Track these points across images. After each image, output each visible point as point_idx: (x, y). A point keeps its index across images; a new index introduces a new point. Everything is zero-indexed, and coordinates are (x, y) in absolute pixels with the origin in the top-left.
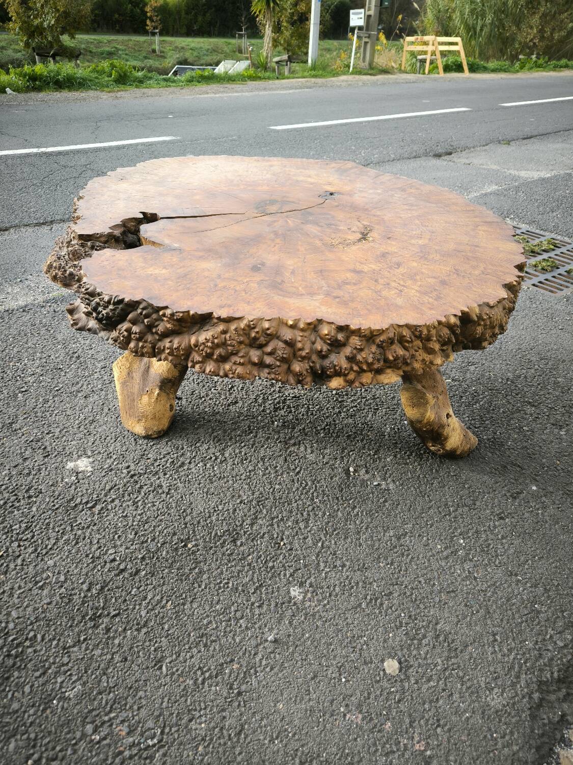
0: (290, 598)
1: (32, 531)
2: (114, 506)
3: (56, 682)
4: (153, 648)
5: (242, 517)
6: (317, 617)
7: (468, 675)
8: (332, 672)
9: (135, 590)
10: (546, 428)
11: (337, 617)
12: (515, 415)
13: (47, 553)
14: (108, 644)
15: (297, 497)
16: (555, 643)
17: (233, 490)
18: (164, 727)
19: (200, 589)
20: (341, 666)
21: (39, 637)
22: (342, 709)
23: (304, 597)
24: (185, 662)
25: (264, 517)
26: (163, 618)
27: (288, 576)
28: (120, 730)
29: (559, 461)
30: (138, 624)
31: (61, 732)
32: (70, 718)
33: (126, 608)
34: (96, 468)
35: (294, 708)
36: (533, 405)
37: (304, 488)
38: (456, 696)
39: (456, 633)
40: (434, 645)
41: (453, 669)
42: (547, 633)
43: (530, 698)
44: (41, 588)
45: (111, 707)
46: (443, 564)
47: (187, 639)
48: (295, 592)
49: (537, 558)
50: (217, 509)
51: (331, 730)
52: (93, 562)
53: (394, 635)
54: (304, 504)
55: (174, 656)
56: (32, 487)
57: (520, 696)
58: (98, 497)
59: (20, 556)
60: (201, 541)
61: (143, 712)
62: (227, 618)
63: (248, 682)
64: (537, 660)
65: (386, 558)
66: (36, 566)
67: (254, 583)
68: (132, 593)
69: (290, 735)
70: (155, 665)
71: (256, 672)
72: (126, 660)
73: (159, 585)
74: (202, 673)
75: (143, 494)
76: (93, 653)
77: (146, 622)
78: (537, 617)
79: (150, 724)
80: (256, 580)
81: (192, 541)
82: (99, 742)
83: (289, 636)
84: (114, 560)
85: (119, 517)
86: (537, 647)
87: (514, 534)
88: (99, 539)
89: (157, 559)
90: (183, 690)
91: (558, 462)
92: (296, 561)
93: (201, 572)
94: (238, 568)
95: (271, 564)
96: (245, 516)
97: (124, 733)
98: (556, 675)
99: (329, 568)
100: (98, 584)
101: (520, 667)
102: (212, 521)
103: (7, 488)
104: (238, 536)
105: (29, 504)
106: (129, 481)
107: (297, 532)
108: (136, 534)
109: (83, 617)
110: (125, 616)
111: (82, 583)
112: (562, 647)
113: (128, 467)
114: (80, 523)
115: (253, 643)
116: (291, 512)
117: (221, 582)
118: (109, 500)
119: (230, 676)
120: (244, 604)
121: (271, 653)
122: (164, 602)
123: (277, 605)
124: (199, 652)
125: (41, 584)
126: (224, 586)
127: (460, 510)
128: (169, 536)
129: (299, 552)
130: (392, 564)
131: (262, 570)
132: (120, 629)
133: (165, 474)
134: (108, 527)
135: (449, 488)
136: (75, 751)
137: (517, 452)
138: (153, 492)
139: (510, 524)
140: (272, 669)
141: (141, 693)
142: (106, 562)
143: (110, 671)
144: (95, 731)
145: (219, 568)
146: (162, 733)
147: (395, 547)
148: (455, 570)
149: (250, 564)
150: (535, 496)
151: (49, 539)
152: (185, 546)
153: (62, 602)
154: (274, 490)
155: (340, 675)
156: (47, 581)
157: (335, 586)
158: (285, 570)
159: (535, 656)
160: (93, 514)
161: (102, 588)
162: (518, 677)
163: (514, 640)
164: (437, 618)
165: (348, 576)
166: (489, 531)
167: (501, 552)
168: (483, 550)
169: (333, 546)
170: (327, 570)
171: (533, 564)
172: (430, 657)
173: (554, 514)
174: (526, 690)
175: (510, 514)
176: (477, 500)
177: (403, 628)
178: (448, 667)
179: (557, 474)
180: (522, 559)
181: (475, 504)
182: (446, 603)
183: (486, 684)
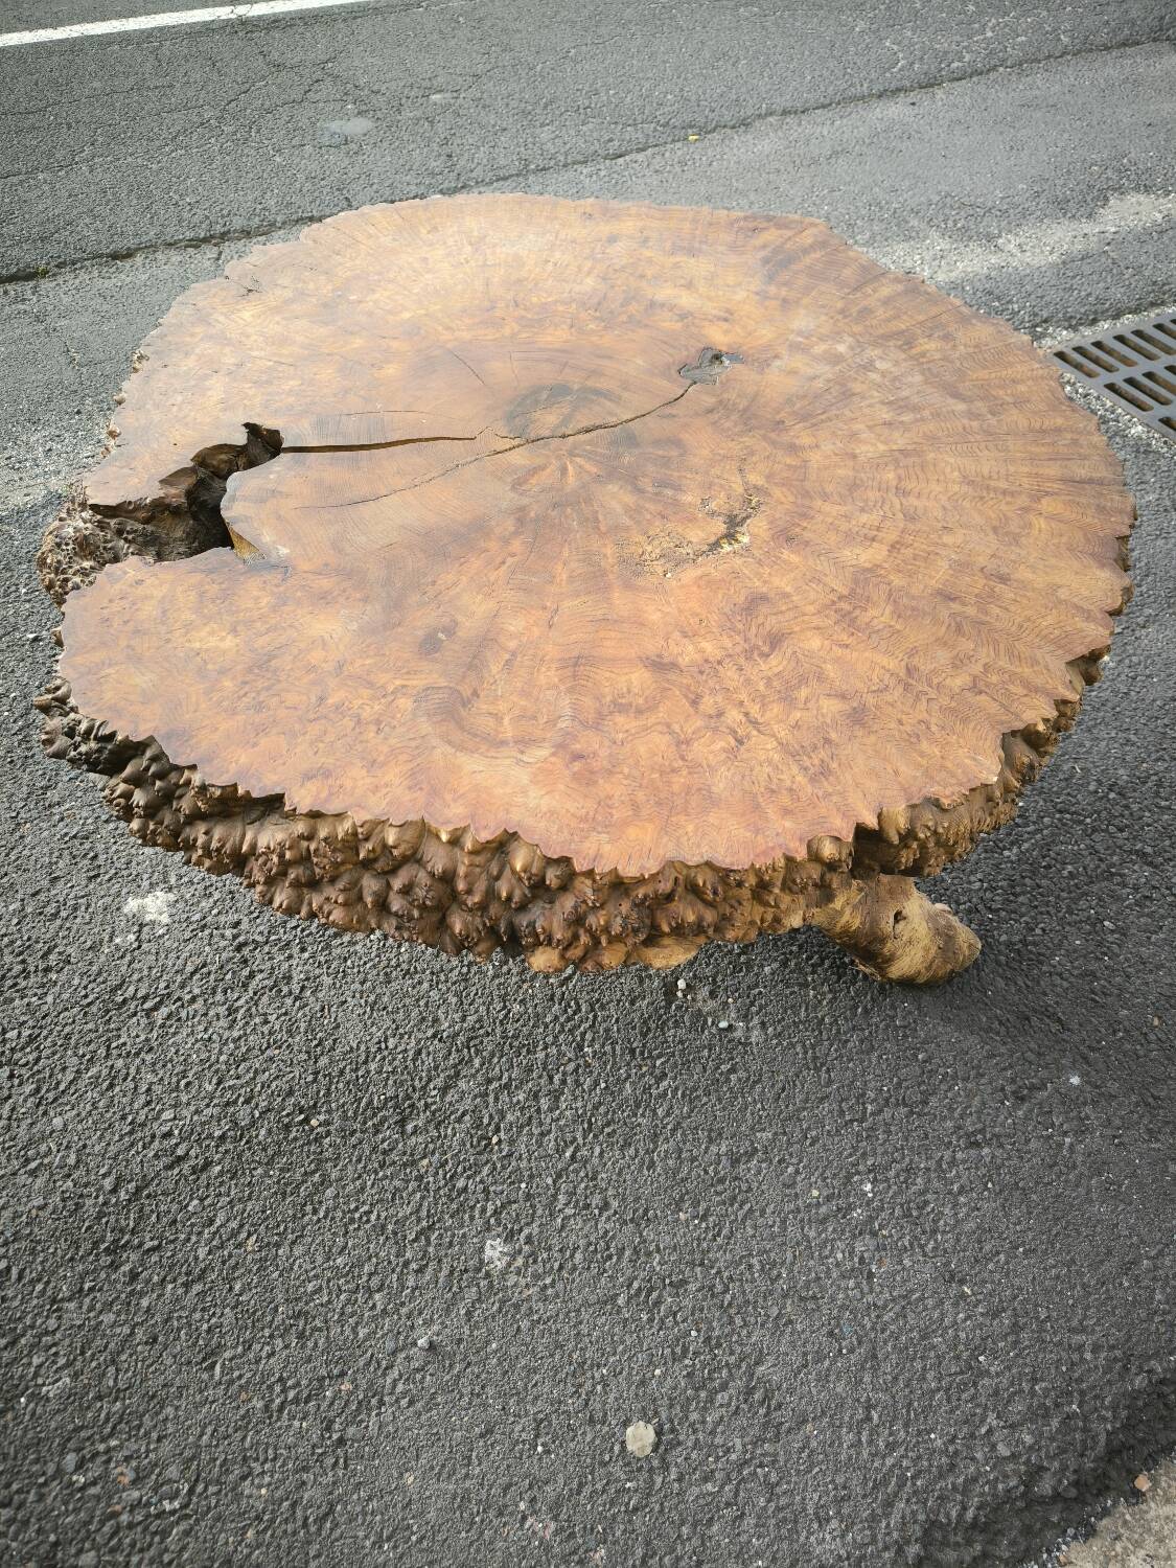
0: (481, 1261)
1: (37, 1048)
2: (191, 1013)
3: (30, 1364)
4: (205, 1326)
5: (429, 1071)
6: (523, 1309)
7: (788, 1483)
8: (522, 1429)
9: (196, 1202)
10: (1161, 927)
11: (561, 1316)
12: (1095, 888)
13: (55, 1100)
14: (129, 1304)
15: (550, 1039)
16: (993, 1447)
17: (427, 1005)
18: (197, 1480)
19: (315, 1218)
20: (542, 1421)
21: (14, 1272)
22: (522, 1506)
23: (509, 1265)
24: (258, 1362)
25: (474, 1076)
26: (235, 1267)
27: (488, 1214)
28: (122, 1474)
29: (1160, 1018)
30: (188, 1274)
31: (25, 1458)
32: (43, 1435)
33: (172, 1238)
34: (177, 918)
35: (433, 1485)
36: (1150, 864)
37: (569, 1019)
38: (750, 1521)
39: (791, 1391)
40: (738, 1408)
41: (761, 1466)
42: (983, 1421)
43: (900, 1551)
44: (33, 1173)
45: (114, 1428)
46: (812, 1234)
47: (269, 1318)
48: (495, 1251)
49: (1021, 1250)
50: (383, 1046)
51: (491, 1543)
52: (131, 1133)
53: (664, 1375)
54: (561, 1054)
55: (240, 1349)
56: (55, 946)
57: (880, 1545)
58: (167, 987)
59: (9, 1097)
60: (336, 1116)
61: (166, 1447)
62: (352, 1286)
63: (362, 1421)
64: (941, 1476)
65: (696, 1204)
66: (32, 1124)
67: (419, 1220)
68: (190, 1208)
69: (414, 1538)
70: (204, 1359)
71: (381, 1403)
72: (155, 1340)
73: (240, 1200)
74: (284, 1391)
75: (251, 993)
76: (101, 1318)
77: (204, 1271)
78: (975, 1384)
79: (173, 1472)
80: (424, 1213)
81: (319, 1114)
82: (83, 1488)
83: (460, 1341)
84: (168, 1135)
85: (197, 1041)
86: (951, 1449)
87: (990, 1185)
88: (151, 1084)
89: (247, 1142)
90: (243, 1418)
91: (1156, 1022)
92: (513, 1183)
93: (325, 1182)
94: (397, 1183)
95: (460, 1184)
96: (436, 1068)
97: (126, 1480)
98: (970, 1514)
99: (575, 1207)
100: (132, 1180)
101: (901, 1486)
102: (368, 1072)
103: (12, 942)
104: (411, 1112)
105: (43, 986)
106: (233, 958)
107: (530, 1118)
108: (218, 1084)
109: (96, 1244)
110: (169, 1254)
111: (104, 1176)
112: (1004, 1458)
113: (237, 924)
114: (124, 1044)
115: (390, 1345)
116: (530, 1070)
117: (357, 1209)
118: (188, 997)
119: (332, 1404)
120: (390, 1262)
121: (417, 1370)
122: (244, 1235)
123: (452, 1273)
124: (287, 1347)
125: (33, 1165)
126: (361, 1218)
127: (887, 1114)
128: (279, 1096)
129: (524, 1164)
130: (704, 1218)
131: (442, 1192)
132: (156, 1279)
133: (303, 950)
134: (171, 1061)
135: (880, 1057)
136: (41, 1498)
137: (1065, 984)
138: (271, 990)
139: (988, 1160)
140: (411, 1403)
141: (169, 1410)
142: (153, 1136)
143: (123, 1358)
144: (80, 1466)
145: (359, 1177)
146: (191, 1491)
147: (721, 1181)
148: (832, 1251)
149: (422, 1177)
150: (1069, 1100)
151: (64, 1069)
152: (306, 1121)
153: (64, 1207)
154: (506, 1016)
155: (537, 1436)
156: (46, 1161)
157: (576, 1249)
158: (487, 1200)
159: (940, 1467)
160: (151, 1026)
161: (139, 1190)
162: (889, 1504)
163: (906, 1425)
164: (761, 1351)
165: (606, 1232)
166: (935, 1170)
167: (946, 1224)
168: (907, 1215)
169: (595, 1161)
170: (569, 1211)
171: (1007, 1263)
172: (723, 1433)
173: (1099, 1151)
174: (895, 1535)
175: (997, 1136)
176: (934, 1093)
177: (687, 1362)
178: (751, 1459)
179: (1141, 1053)
180: (987, 1247)
181: (925, 1103)
182: (790, 1322)
183: (818, 1507)
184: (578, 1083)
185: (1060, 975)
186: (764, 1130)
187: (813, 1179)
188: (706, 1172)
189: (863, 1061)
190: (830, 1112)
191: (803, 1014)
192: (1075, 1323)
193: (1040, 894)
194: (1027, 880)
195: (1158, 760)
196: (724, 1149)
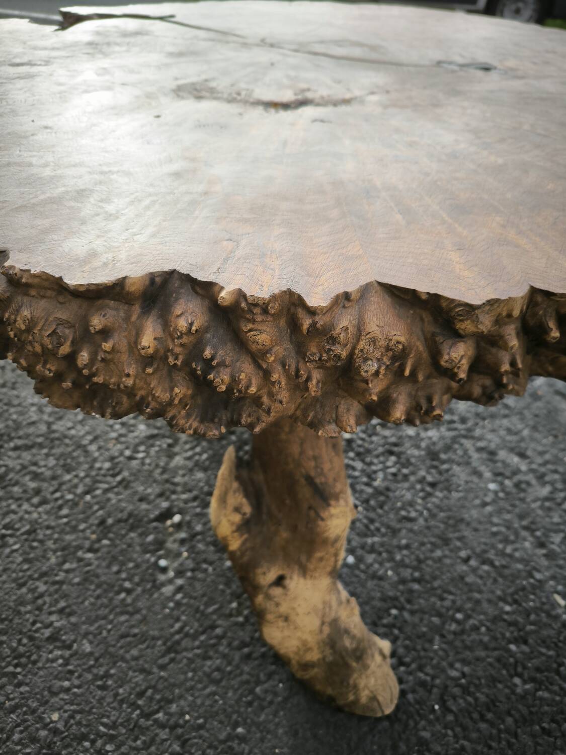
25: (35, 455)
37: (104, 475)
147: (31, 638)
187: (66, 707)
188: (34, 623)
189: (200, 681)
190: (137, 684)
191: (211, 609)
193: (508, 742)
194: (509, 720)
196: (57, 624)
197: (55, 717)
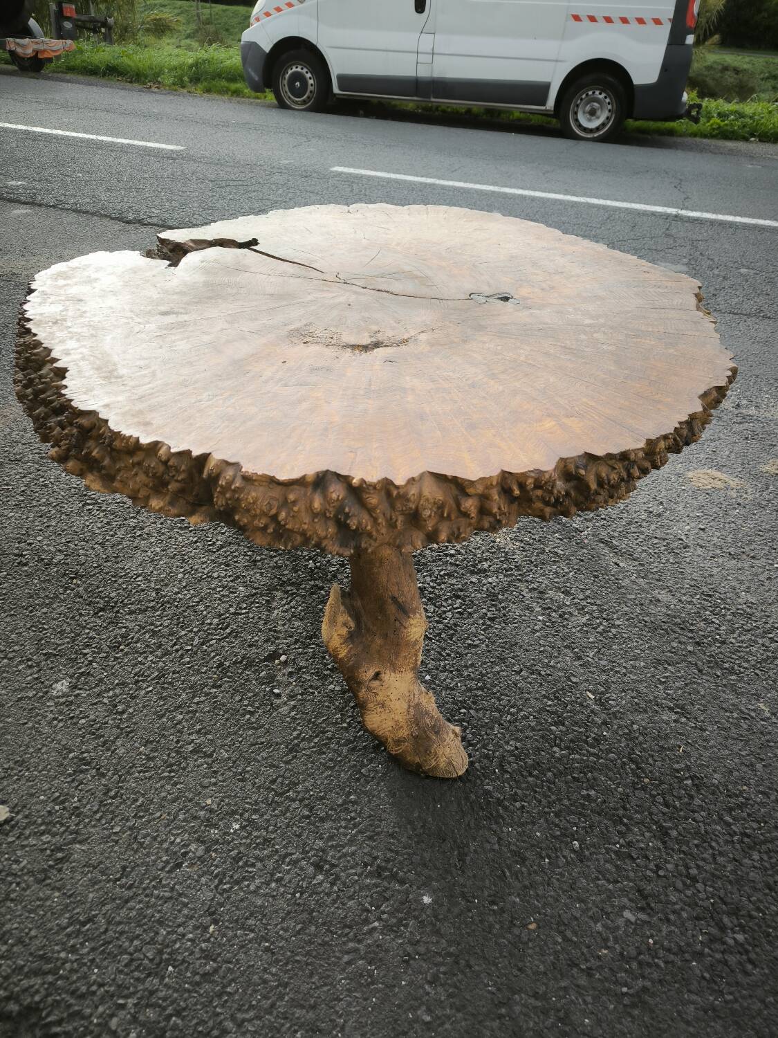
0: (52, 685)
1: (42, 489)
2: (96, 514)
5: (136, 600)
6: (38, 718)
7: (16, 905)
10: (617, 882)
11: (44, 736)
12: (596, 818)
13: (22, 507)
16: (112, 1016)
17: (172, 577)
19: (28, 614)
23: (58, 697)
25: (149, 617)
27: (79, 671)
29: (538, 927)
36: (663, 842)
39: (73, 870)
40: (46, 849)
41: (18, 884)
42: (126, 997)
43: (8, 999)
46: (181, 817)
48: (61, 687)
49: (267, 944)
50: (135, 577)
52: (23, 535)
53: (43, 801)
54: (192, 639)
58: (103, 501)
60: (84, 586)
64: (73, 993)
65: (154, 750)
67: (55, 649)
73: (18, 585)
75: (123, 523)
78: (149, 975)
80: (60, 648)
81: (80, 580)
84: (30, 544)
85: (84, 524)
86: (94, 988)
87: (298, 895)
88: (51, 525)
89: (46, 568)
92: (103, 669)
93: (48, 605)
94: (68, 628)
95: (87, 651)
96: (141, 601)
98: (57, 1029)
99: (110, 701)
101: (51, 972)
102: (116, 581)
104: (109, 609)
106: (136, 508)
107: (145, 652)
108: (67, 542)
112: (109, 1029)
114: (64, 507)
118: (104, 509)
120: (25, 653)
123: (37, 679)
126: (40, 628)
127: (295, 805)
128: (78, 562)
129: (117, 666)
130: (149, 759)
131: (76, 647)
133: (162, 524)
134: (67, 523)
135: (330, 776)
137: (496, 847)
138: (131, 527)
139: (315, 882)
142: (26, 541)
145: (60, 614)
147: (178, 752)
148: (178, 834)
149: (79, 635)
151: (38, 501)
152: (73, 578)
154: (193, 606)
157: (87, 717)
158: (86, 666)
159: (77, 989)
160: (79, 509)
162: (36, 973)
163: (93, 949)
164: (88, 838)
165: (107, 723)
166: (279, 856)
167: (248, 886)
168: (237, 859)
169: (143, 692)
170: (105, 701)
171: (250, 941)
172: (26, 852)
173: (387, 951)
174: (17, 989)
175: (338, 877)
176: (334, 821)
177: (57, 808)
178: (19, 876)
179: (495, 931)
180: (251, 922)
181: (322, 820)
182: (117, 842)
183: (9, 931)
184: (182, 657)
185: (500, 839)
186: (227, 751)
187: (217, 795)
188: (178, 742)
189: (318, 769)
190: (269, 775)
191: (320, 721)
192: (240, 1016)
193: (548, 787)
195: (762, 793)
196: (197, 741)
197: (209, 802)
